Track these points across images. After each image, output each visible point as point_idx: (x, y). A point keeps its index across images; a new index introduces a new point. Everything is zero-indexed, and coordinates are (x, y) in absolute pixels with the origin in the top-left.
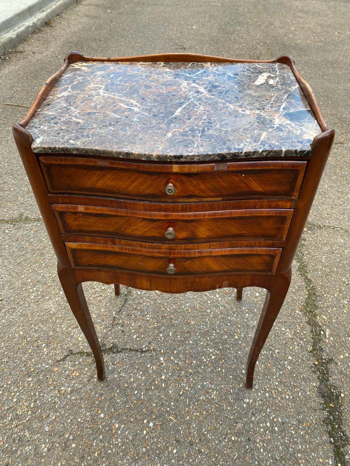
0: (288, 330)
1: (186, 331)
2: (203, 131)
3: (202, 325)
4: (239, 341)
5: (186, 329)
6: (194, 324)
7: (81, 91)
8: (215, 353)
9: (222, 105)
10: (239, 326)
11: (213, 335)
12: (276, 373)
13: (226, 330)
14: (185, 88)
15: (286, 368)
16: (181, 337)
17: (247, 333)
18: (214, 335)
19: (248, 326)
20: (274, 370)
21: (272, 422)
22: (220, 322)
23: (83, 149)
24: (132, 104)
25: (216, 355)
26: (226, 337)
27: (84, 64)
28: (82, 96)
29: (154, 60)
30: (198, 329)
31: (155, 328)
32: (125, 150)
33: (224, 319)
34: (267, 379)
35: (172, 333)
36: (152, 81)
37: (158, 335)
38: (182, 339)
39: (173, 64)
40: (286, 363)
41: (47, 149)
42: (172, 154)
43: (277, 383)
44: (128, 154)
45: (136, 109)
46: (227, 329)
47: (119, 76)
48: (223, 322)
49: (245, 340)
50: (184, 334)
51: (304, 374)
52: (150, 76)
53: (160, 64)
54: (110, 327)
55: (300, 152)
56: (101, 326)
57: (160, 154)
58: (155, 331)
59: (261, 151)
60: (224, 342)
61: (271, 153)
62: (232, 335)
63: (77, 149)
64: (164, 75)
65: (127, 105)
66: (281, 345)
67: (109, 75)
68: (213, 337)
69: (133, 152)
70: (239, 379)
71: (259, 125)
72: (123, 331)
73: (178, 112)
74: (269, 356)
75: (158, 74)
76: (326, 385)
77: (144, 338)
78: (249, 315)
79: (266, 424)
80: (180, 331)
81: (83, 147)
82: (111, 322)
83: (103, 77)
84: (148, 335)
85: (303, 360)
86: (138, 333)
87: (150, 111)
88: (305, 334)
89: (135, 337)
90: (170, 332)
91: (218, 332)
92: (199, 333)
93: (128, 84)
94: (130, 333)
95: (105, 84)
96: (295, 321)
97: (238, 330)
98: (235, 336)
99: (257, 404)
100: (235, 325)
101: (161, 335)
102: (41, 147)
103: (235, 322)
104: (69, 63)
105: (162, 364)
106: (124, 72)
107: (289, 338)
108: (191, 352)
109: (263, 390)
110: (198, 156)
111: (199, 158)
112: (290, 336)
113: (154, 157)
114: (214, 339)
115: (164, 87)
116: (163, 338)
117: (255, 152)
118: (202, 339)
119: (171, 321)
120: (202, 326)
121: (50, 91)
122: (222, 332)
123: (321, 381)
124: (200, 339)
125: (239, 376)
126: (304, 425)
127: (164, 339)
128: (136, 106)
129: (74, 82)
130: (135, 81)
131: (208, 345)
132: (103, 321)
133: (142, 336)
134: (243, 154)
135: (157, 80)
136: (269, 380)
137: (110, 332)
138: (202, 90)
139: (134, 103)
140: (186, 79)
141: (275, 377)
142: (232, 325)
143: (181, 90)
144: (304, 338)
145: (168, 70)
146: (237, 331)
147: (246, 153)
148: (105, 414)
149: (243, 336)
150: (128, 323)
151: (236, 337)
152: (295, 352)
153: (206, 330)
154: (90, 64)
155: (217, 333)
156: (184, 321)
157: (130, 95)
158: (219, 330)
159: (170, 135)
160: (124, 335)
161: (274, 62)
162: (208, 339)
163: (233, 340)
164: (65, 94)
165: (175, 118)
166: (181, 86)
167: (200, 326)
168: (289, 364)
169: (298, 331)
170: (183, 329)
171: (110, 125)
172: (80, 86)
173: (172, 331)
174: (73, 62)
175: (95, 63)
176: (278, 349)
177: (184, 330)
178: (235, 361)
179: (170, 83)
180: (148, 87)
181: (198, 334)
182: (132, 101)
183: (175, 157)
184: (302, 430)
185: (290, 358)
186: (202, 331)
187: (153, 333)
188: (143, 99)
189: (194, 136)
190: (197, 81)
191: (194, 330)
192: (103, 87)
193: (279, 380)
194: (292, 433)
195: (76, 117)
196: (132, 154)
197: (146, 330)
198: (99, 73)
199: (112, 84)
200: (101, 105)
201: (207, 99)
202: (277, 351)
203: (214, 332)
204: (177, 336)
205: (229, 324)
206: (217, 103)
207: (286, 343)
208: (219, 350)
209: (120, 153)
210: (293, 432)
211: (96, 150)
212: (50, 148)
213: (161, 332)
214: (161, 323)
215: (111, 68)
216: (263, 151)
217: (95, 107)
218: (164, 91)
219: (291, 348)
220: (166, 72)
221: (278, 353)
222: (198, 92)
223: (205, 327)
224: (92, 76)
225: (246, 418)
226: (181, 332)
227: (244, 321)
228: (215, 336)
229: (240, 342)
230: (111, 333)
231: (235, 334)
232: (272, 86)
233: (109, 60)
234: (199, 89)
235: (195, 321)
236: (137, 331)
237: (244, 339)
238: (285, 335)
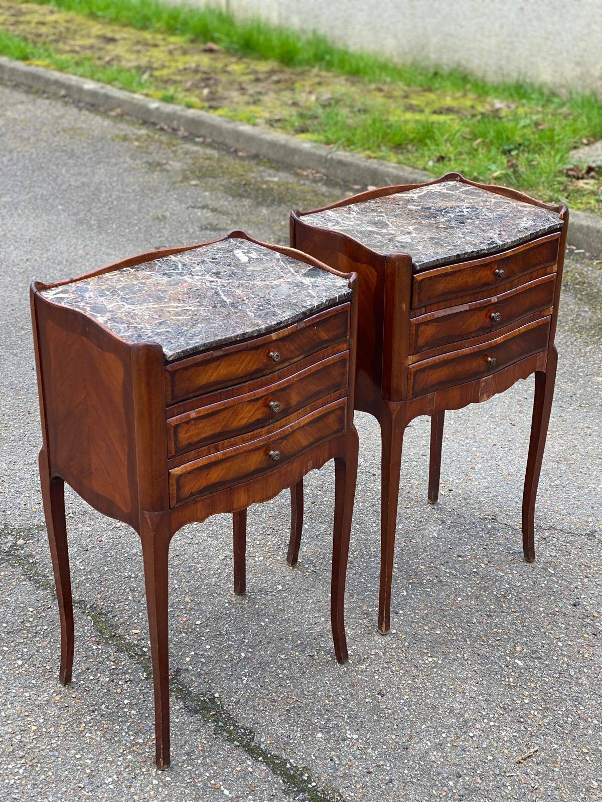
0: (99, 675)
4: (41, 729)
8: (19, 765)
10: (26, 714)
12: (122, 729)
15: (130, 715)
17: (45, 715)
19: (39, 705)
20: (118, 727)
25: (23, 765)
26: (18, 737)
34: (116, 742)
40: (126, 710)
43: (132, 738)
49: (50, 723)
60: (21, 745)
74: (98, 717)
76: (192, 700)
78: (29, 694)
79: (152, 783)
85: (144, 694)
88: (125, 665)
96: (101, 659)
97: (29, 719)
98: (30, 728)
99: (125, 775)
100: (19, 717)
107: (108, 682)
109: (120, 756)
112: (107, 679)
123: (183, 699)
125: (76, 765)
126: (197, 753)
136: (120, 740)
141: (124, 734)
144: (127, 669)
149: (41, 721)
151: (34, 728)
152: (128, 692)
163: (31, 734)
168: (130, 709)
169: (113, 667)
176: (103, 703)
178: (57, 754)
184: (198, 758)
185: (126, 702)
193: (131, 733)
194: (189, 770)
202: (103, 706)
207: (109, 690)
208: (22, 757)
210: (190, 768)
219: (119, 691)
221: (107, 707)
225: (123, 796)
227: (28, 705)
229: (44, 730)
231: (29, 726)
237: (47, 723)
238: (100, 682)
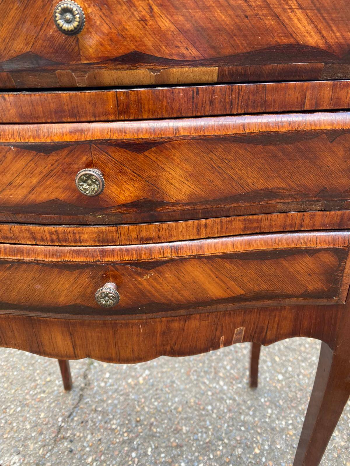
1: (175, 444)
3: (201, 432)
4: (262, 457)
5: (175, 441)
6: (187, 432)
10: (259, 430)
11: (219, 450)
13: (238, 438)
16: (166, 456)
17: (273, 442)
18: (221, 448)
19: (273, 429)
22: (228, 426)
26: (240, 451)
30: (194, 440)
31: (124, 442)
33: (234, 420)
35: (152, 449)
37: (128, 455)
38: (168, 459)
46: (241, 437)
48: (233, 425)
49: (272, 454)
50: (172, 450)
54: (51, 445)
56: (36, 443)
58: (123, 448)
62: (249, 447)
66: (332, 460)
68: (218, 453)
72: (71, 451)
77: (105, 461)
78: (272, 411)
80: (164, 445)
82: (53, 435)
84: (112, 456)
86: (96, 452)
89: (90, 460)
90: (148, 447)
91: (226, 444)
92: (196, 447)
94: (82, 453)
98: (254, 448)
100: (252, 429)
101: (134, 454)
103: (252, 424)
107: (342, 447)
112: (343, 444)
114: (221, 457)
116: (136, 460)
118: (201, 458)
119: (150, 428)
120: (200, 434)
122: (233, 443)
124: (197, 457)
127: (139, 462)
132: (41, 433)
133: (102, 458)
137: (48, 454)
142: (247, 430)
146: (257, 439)
149: (266, 447)
150: (82, 435)
151: (257, 451)
153: (207, 440)
155: (225, 445)
156: (171, 427)
158: (228, 439)
160: (72, 458)
162: (211, 456)
163: (251, 456)
167: (197, 434)
170: (169, 441)
173: (151, 447)
177: (172, 443)
181: (194, 449)
186: (201, 443)
187: (120, 452)
191: (188, 442)
197: (109, 447)
203: (220, 443)
204: (159, 454)
205: (243, 428)
207: (339, 457)
213: (133, 449)
214: (134, 433)
223: (204, 436)
226: (166, 447)
227: (265, 422)
228: (222, 451)
229: (264, 460)
230: (51, 456)
231: (255, 445)
235: (189, 426)
236: (94, 448)
237: (269, 453)
238: (335, 441)
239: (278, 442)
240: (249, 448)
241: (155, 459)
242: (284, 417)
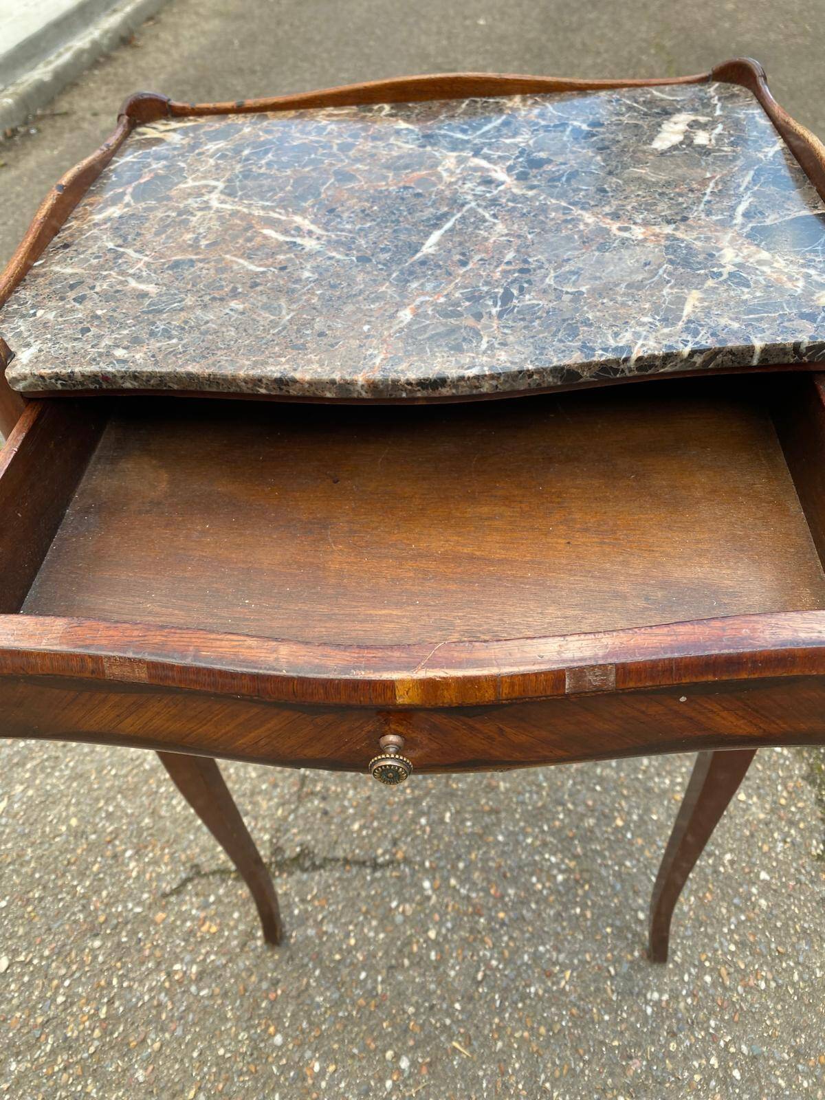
0: (755, 799)
1: (487, 808)
2: (507, 297)
3: (530, 792)
4: (626, 831)
5: (487, 803)
6: (507, 790)
7: (159, 200)
8: (563, 867)
9: (561, 216)
10: (625, 792)
11: (558, 819)
12: (729, 919)
13: (590, 803)
14: (452, 173)
15: (754, 905)
16: (473, 825)
17: (647, 810)
18: (561, 816)
19: (649, 790)
20: (724, 911)
21: (724, 1054)
22: (574, 784)
23: (151, 376)
24: (298, 229)
25: (568, 871)
26: (592, 821)
27: (174, 125)
28: (160, 214)
29: (363, 98)
30: (517, 803)
31: (406, 802)
32: (274, 370)
33: (585, 776)
34: (706, 935)
35: (452, 814)
36: (356, 160)
37: (414, 821)
38: (477, 829)
39: (417, 107)
40: (754, 890)
41: (51, 378)
42: (413, 376)
43: (732, 948)
44: (281, 382)
45: (310, 244)
46: (595, 801)
47: (266, 152)
48: (583, 782)
49: (643, 828)
50: (482, 817)
51: (805, 921)
52: (353, 145)
53: (381, 110)
54: (293, 803)
55: (809, 349)
56: (270, 799)
57: (378, 376)
58: (406, 811)
59: (686, 351)
60: (588, 837)
61: (719, 358)
62: (605, 816)
63: (135, 376)
64: (392, 140)
65: (286, 232)
66: (740, 840)
67: (237, 151)
68: (557, 823)
69: (298, 376)
70: (630, 936)
71: (676, 269)
72: (325, 813)
73: (430, 246)
74: (708, 871)
75: (374, 139)
77: (379, 829)
78: (650, 763)
79: (708, 1060)
80: (470, 808)
81: (149, 369)
82: (295, 789)
83: (223, 157)
84: (390, 822)
85: (799, 881)
86: (364, 816)
87: (348, 246)
88: (801, 810)
89: (356, 826)
90: (445, 811)
91: (569, 810)
92: (522, 814)
93: (289, 172)
94: (343, 816)
95: (227, 175)
96: (774, 775)
97: (623, 803)
98: (615, 818)
99: (682, 1005)
100: (615, 788)
101: (423, 821)
102: (33, 375)
103: (615, 781)
104: (132, 125)
105: (428, 898)
106: (279, 139)
107: (760, 821)
108: (503, 864)
109: (695, 966)
110: (492, 377)
111: (494, 383)
112: (762, 816)
113: (359, 389)
114: (561, 829)
115: (391, 175)
116: (428, 829)
117: (668, 357)
118: (529, 830)
119: (447, 782)
120: (527, 795)
121: (74, 205)
122: (581, 809)
124: (523, 829)
125: (629, 928)
126: (811, 1064)
127: (432, 831)
128: (310, 233)
129: (140, 176)
130: (311, 162)
131: (545, 844)
132: (275, 786)
133: (375, 824)
134: (632, 363)
135: (372, 156)
136: (712, 938)
137: (292, 817)
138: (499, 174)
139: (305, 223)
140: (455, 146)
141: (725, 930)
142: (605, 790)
143: (440, 178)
144: (800, 820)
145: (402, 125)
146: (620, 804)
147: (640, 359)
148: (286, 1036)
149: (635, 817)
150: (339, 790)
151: (619, 823)
152: (777, 860)
153: (540, 804)
154: (189, 123)
155: (568, 813)
156: (481, 783)
157: (292, 203)
158: (573, 803)
159: (406, 315)
160: (329, 823)
161: (704, 81)
162: (546, 828)
163: (609, 830)
164: (115, 211)
165: (423, 263)
166: (440, 169)
167: (523, 795)
168: (762, 894)
169: (783, 801)
170: (478, 802)
171: (234, 294)
172: (156, 189)
173: (450, 811)
174: (143, 122)
175: (202, 120)
176: (731, 851)
177: (482, 806)
178: (618, 887)
179: (407, 161)
180: (344, 177)
181: (517, 816)
182: (298, 219)
183: (423, 384)
184: (807, 1076)
185: (764, 876)
186: (530, 808)
187: (401, 816)
188: (332, 211)
189: (478, 316)
190: (485, 150)
191: (508, 805)
192: (221, 185)
193: (736, 937)
194: (778, 1086)
195: (138, 278)
196: (295, 381)
197: (383, 809)
198: (211, 147)
199: (247, 175)
200: (212, 237)
201: (514, 199)
202: (728, 857)
203: (560, 808)
204: (463, 821)
205: (598, 788)
206: (544, 209)
207: (752, 835)
208: (575, 857)
209: (258, 381)
210: (782, 1083)
211: (189, 374)
212: (57, 377)
213: (422, 814)
214: (421, 789)
215: (247, 130)
216: (693, 353)
217: (195, 246)
218: (390, 184)
219: (766, 848)
220: (398, 132)
221: (732, 862)
222: (488, 182)
223: (535, 797)
224: (191, 157)
225: (653, 1043)
226: (474, 811)
227: (637, 779)
228: (562, 821)
229: (629, 835)
230: (296, 818)
231: (616, 814)
232: (704, 151)
233: (240, 110)
234: (494, 175)
235: (510, 782)
236: (361, 811)
237: (639, 827)
238: (749, 812)
239: (654, 809)
240: (607, 818)
241: (457, 827)
242: (669, 773)
